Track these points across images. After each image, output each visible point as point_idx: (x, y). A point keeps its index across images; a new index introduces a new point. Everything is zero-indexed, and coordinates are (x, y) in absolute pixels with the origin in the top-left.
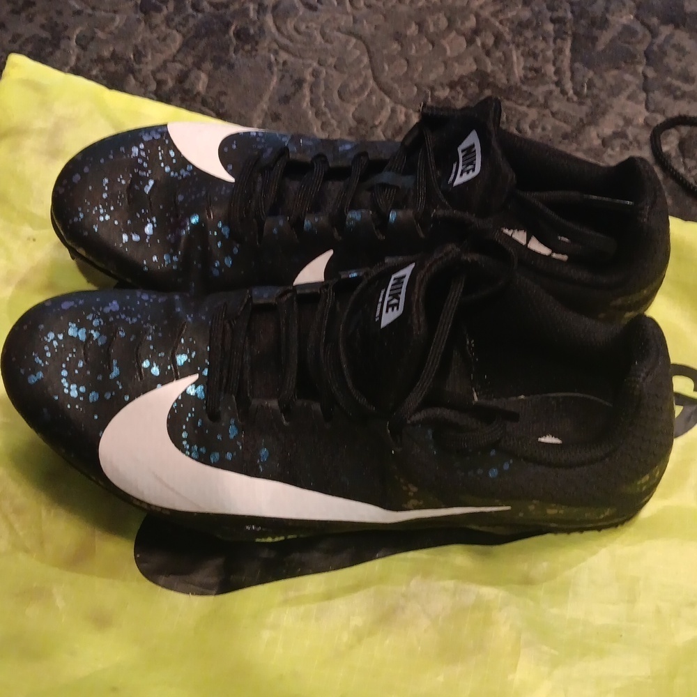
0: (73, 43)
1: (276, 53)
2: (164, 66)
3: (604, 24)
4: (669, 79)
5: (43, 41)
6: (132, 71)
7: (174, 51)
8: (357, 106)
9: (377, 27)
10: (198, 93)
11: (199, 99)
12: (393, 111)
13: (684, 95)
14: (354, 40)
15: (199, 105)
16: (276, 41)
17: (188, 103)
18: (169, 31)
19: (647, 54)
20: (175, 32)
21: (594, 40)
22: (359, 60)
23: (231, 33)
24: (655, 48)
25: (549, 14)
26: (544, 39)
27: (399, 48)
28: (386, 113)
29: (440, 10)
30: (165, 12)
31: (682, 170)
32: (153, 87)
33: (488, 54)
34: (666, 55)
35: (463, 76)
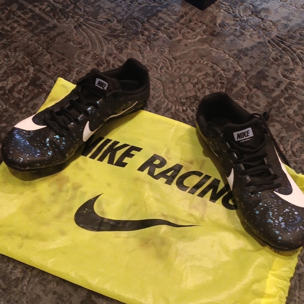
0: (75, 73)
3: (236, 86)
4: (252, 105)
5: (66, 71)
8: (157, 101)
9: (167, 79)
12: (168, 104)
14: (159, 81)
19: (247, 96)
21: (232, 90)
22: (160, 87)
24: (250, 95)
25: (220, 81)
27: (173, 86)
28: (165, 104)
29: (186, 76)
30: (104, 67)
33: (199, 91)
34: (253, 98)
35: (190, 96)
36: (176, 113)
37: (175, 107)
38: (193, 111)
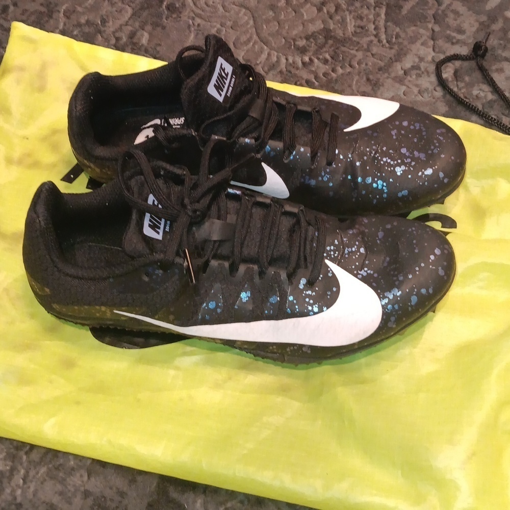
0: (62, 15)
1: (193, 19)
2: (120, 28)
4: (448, 32)
5: (41, 13)
6: (100, 32)
7: (127, 18)
8: (245, 52)
10: (142, 45)
11: (143, 49)
12: (269, 54)
13: (458, 42)
14: (244, 10)
15: (143, 53)
16: (193, 11)
17: (136, 51)
18: (124, 6)
19: (435, 16)
20: (127, 7)
21: (401, 7)
22: (247, 23)
23: (164, 7)
24: (440, 12)
26: (368, 8)
27: (273, 15)
28: (264, 56)
31: (455, 89)
32: (113, 41)
33: (331, 18)
34: (447, 17)
35: (314, 32)
36: (290, 72)
37: (287, 59)
38: (326, 61)
